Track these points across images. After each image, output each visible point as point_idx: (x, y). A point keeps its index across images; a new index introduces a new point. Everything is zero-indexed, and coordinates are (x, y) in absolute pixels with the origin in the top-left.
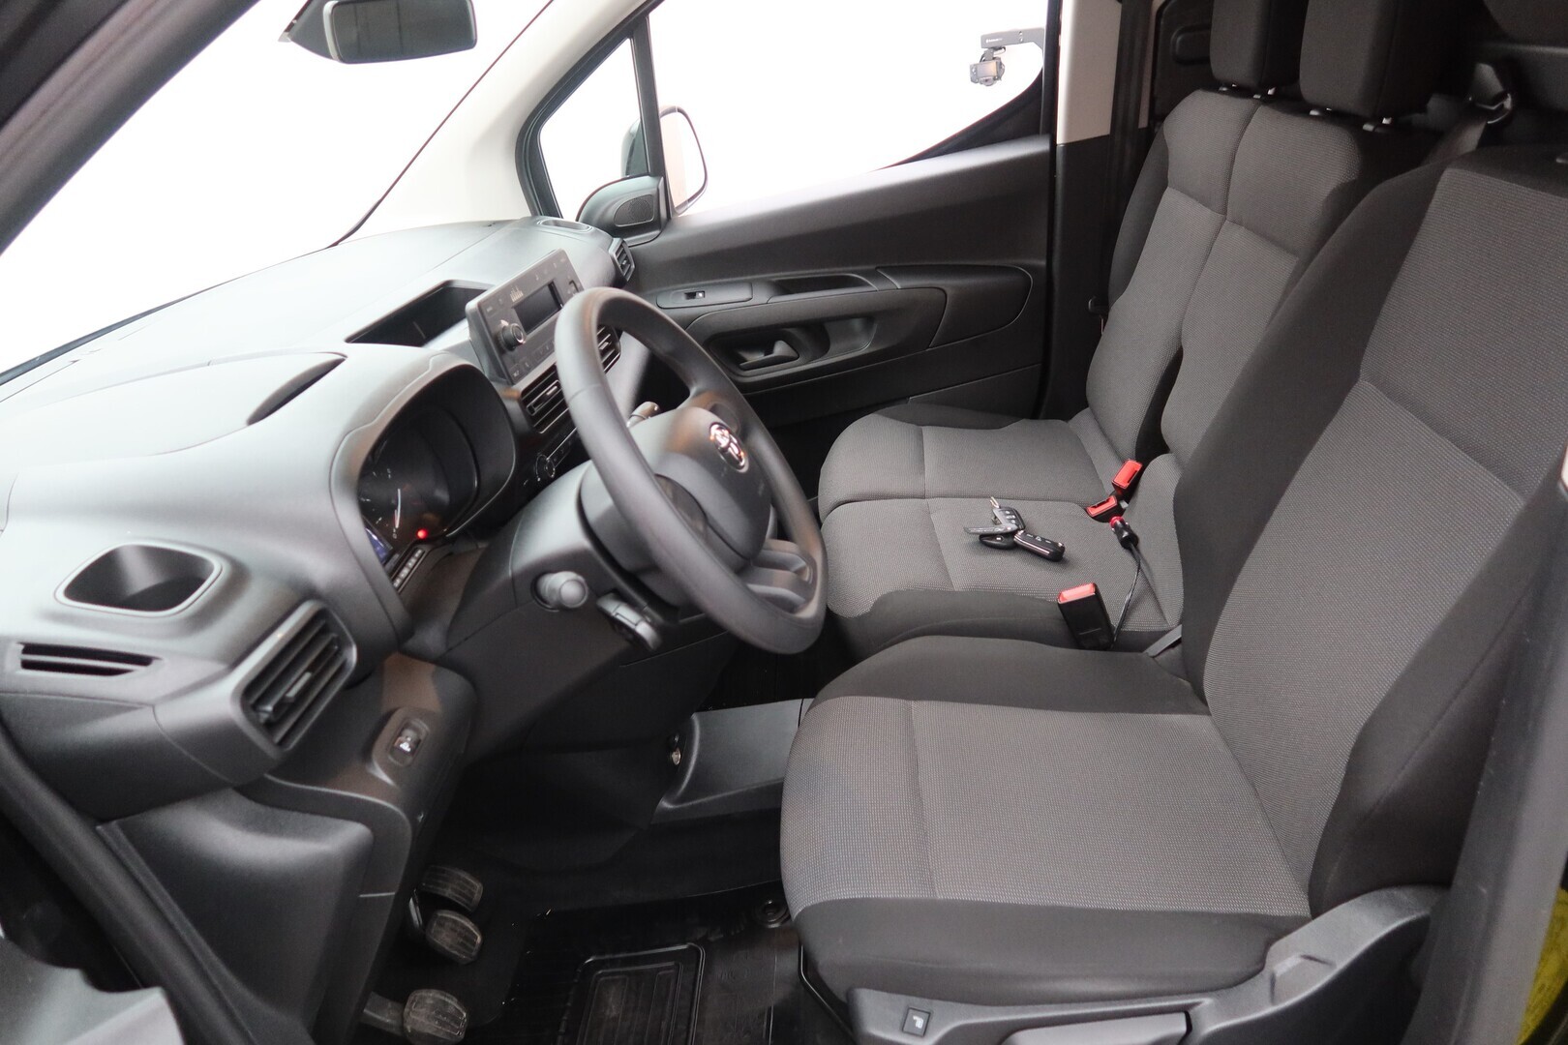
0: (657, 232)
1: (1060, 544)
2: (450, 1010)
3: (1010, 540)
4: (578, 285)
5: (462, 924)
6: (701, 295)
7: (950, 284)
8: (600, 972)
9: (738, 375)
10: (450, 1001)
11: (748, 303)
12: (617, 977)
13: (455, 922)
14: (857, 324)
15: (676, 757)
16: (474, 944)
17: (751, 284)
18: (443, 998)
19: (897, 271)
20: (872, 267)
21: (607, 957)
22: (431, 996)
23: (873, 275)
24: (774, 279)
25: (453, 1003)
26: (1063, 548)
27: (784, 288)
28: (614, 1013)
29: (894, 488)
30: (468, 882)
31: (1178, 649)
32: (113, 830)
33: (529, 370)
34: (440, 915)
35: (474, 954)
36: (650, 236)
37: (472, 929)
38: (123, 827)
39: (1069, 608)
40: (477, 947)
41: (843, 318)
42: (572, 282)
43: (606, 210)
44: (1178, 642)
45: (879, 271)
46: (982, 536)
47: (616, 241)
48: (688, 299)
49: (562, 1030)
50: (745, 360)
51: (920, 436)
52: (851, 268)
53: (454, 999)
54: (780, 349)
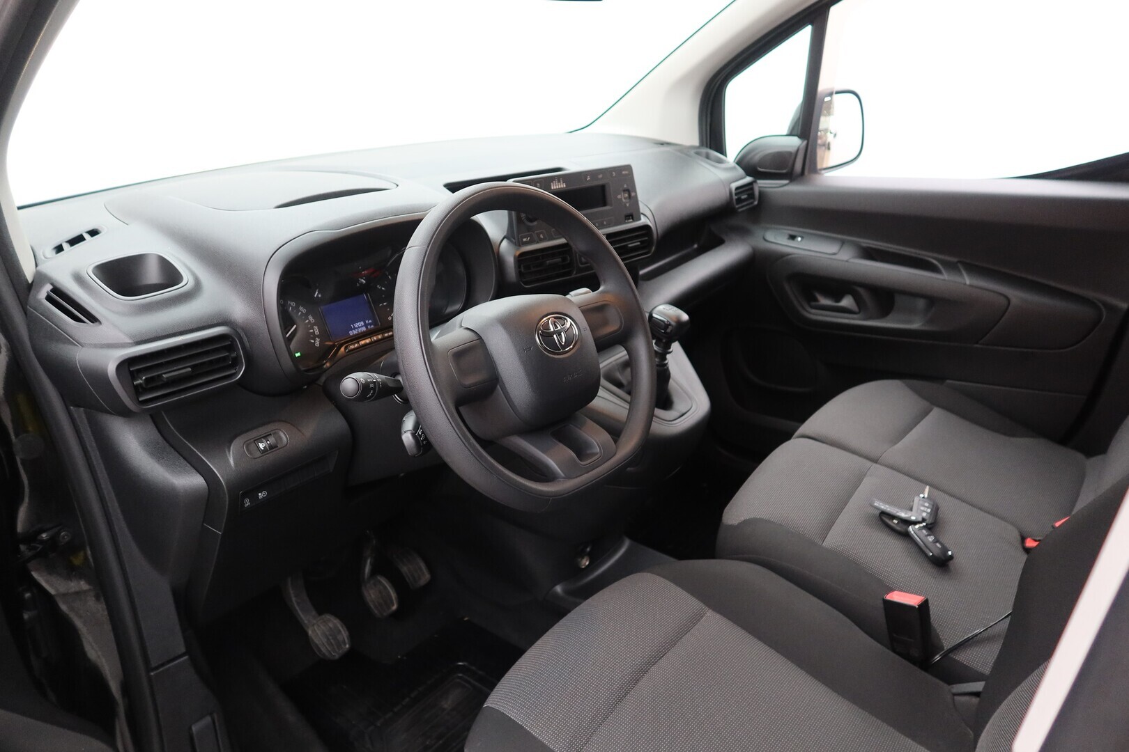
0: (786, 182)
1: (950, 553)
2: (340, 638)
3: (904, 527)
4: (633, 194)
5: (389, 592)
6: (799, 239)
7: (1016, 296)
8: (460, 675)
9: (807, 311)
10: (343, 633)
11: (834, 257)
12: (467, 685)
13: (385, 588)
14: (921, 303)
15: (585, 562)
16: (389, 608)
17: (843, 242)
18: (340, 628)
19: (973, 269)
20: (954, 260)
21: (474, 668)
22: (334, 622)
23: (951, 267)
24: (864, 245)
25: (344, 634)
26: (951, 557)
27: (870, 254)
28: (446, 706)
29: (854, 443)
30: (421, 570)
31: (975, 700)
32: (79, 413)
33: (541, 240)
34: (379, 578)
35: (385, 614)
36: (776, 184)
37: (394, 598)
38: (86, 413)
39: (892, 607)
40: (390, 611)
41: (911, 294)
42: (628, 191)
43: (756, 155)
44: (977, 694)
45: (959, 265)
46: (883, 513)
47: (749, 179)
48: (789, 239)
49: (413, 695)
50: (816, 300)
51: (926, 413)
52: (935, 255)
53: (347, 633)
54: (847, 302)
